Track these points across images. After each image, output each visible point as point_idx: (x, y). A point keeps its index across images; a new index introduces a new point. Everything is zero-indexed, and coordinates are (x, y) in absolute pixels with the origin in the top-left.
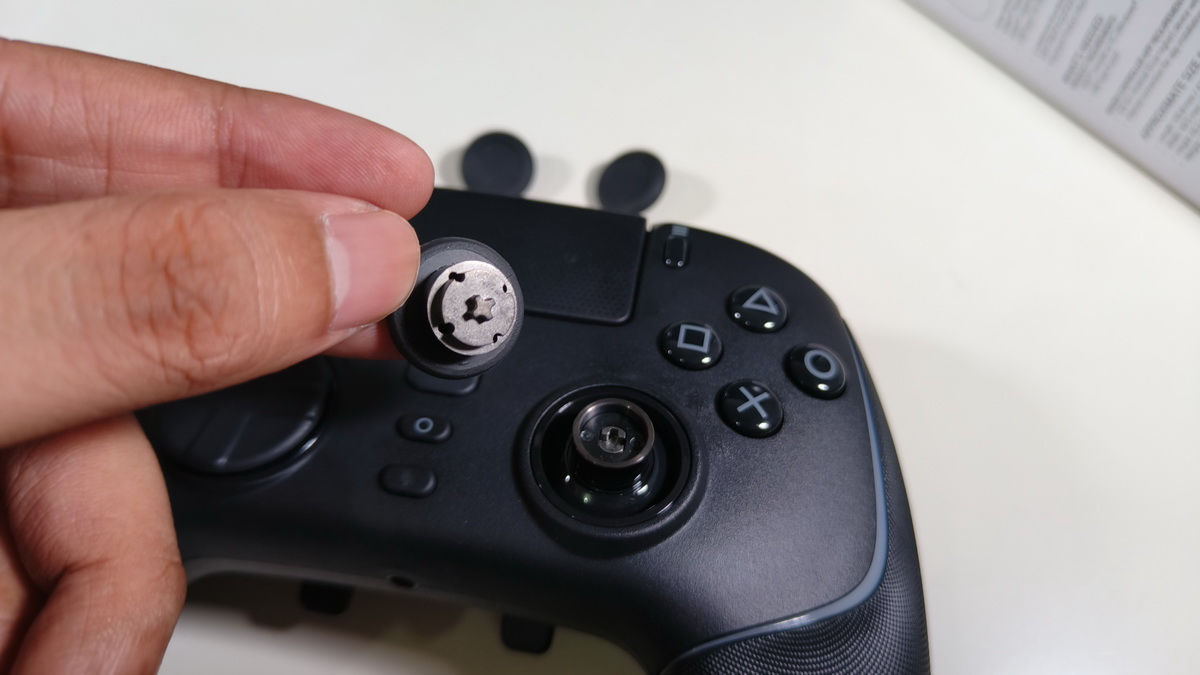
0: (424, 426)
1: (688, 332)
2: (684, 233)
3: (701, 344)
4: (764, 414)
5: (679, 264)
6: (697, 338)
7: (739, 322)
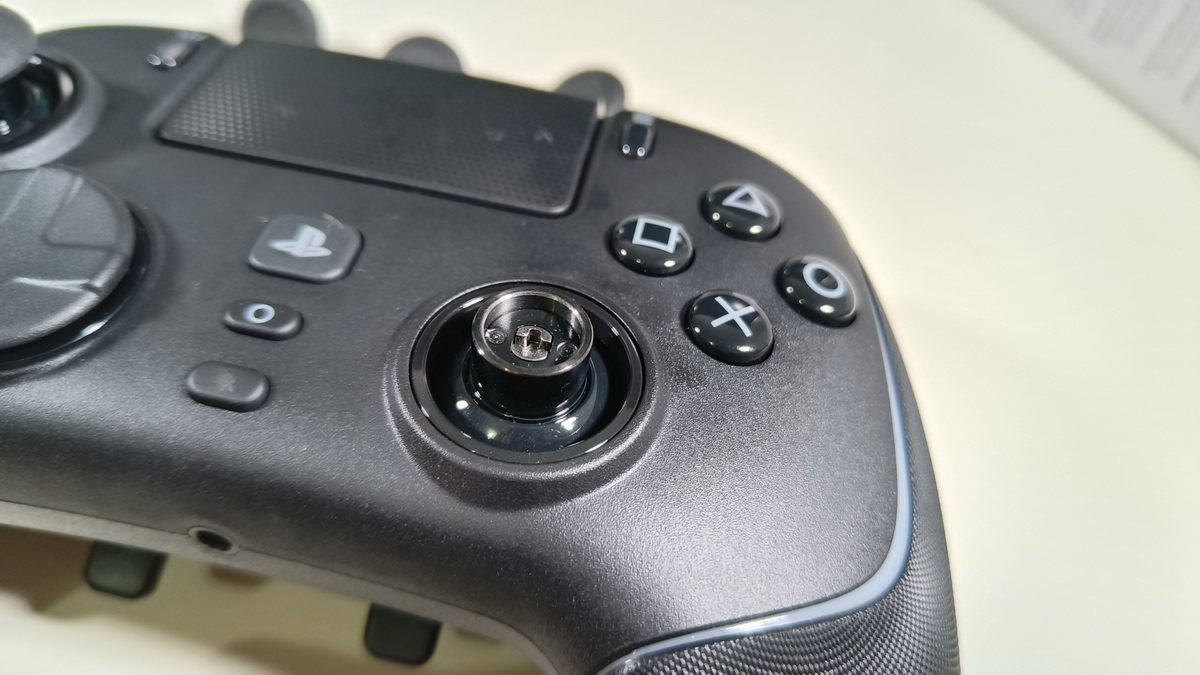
0: (259, 314)
1: (648, 226)
2: (647, 122)
3: (665, 241)
4: (748, 332)
5: (641, 153)
6: (662, 235)
7: (719, 226)
